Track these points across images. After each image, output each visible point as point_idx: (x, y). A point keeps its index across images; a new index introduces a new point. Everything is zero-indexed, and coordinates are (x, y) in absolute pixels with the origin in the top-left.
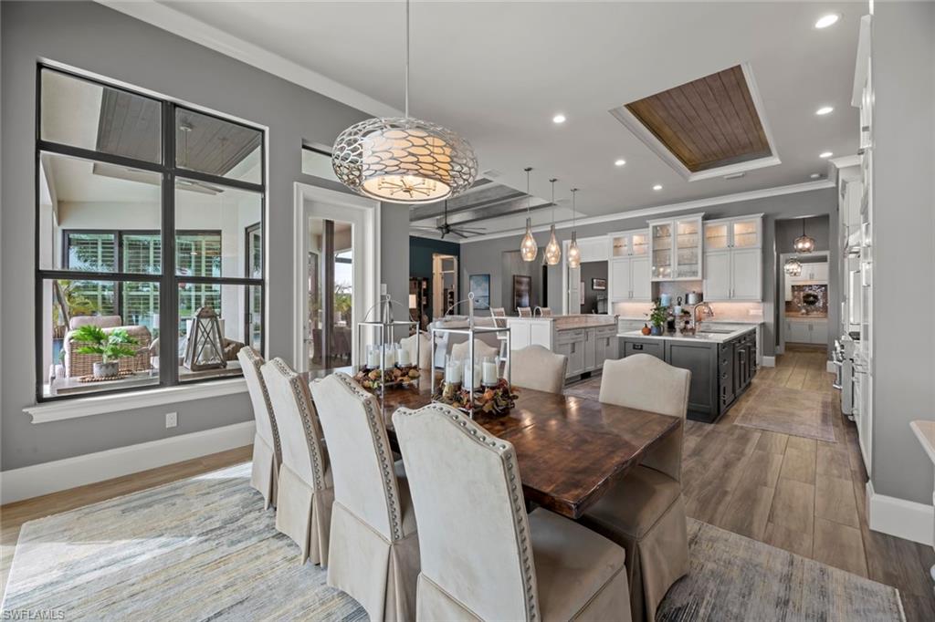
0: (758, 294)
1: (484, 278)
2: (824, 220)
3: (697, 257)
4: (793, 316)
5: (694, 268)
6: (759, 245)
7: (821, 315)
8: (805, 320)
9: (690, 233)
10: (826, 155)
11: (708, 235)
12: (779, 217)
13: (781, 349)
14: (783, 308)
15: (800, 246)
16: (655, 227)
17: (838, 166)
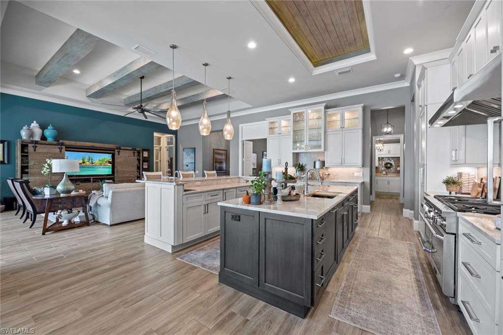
0: (360, 163)
1: (192, 150)
2: (401, 111)
3: (321, 135)
4: (379, 176)
5: (319, 143)
6: (360, 126)
7: (394, 175)
8: (386, 178)
9: (317, 118)
10: (408, 51)
11: (328, 119)
12: (374, 108)
13: (373, 197)
14: (374, 171)
15: (385, 130)
16: (295, 114)
17: (415, 63)
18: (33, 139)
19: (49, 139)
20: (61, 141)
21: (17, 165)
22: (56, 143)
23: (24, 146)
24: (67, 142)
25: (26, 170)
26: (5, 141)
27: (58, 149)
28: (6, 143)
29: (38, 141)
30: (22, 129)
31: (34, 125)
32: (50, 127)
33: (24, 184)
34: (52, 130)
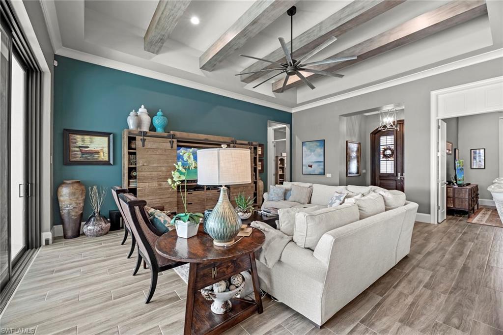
18: (141, 130)
19: (159, 129)
20: (172, 132)
21: (124, 167)
22: (166, 134)
23: (131, 139)
24: (178, 134)
25: (134, 174)
26: (111, 134)
27: (169, 144)
28: (111, 136)
29: (146, 132)
30: (129, 115)
31: (142, 110)
32: (159, 113)
33: (137, 208)
34: (162, 117)
